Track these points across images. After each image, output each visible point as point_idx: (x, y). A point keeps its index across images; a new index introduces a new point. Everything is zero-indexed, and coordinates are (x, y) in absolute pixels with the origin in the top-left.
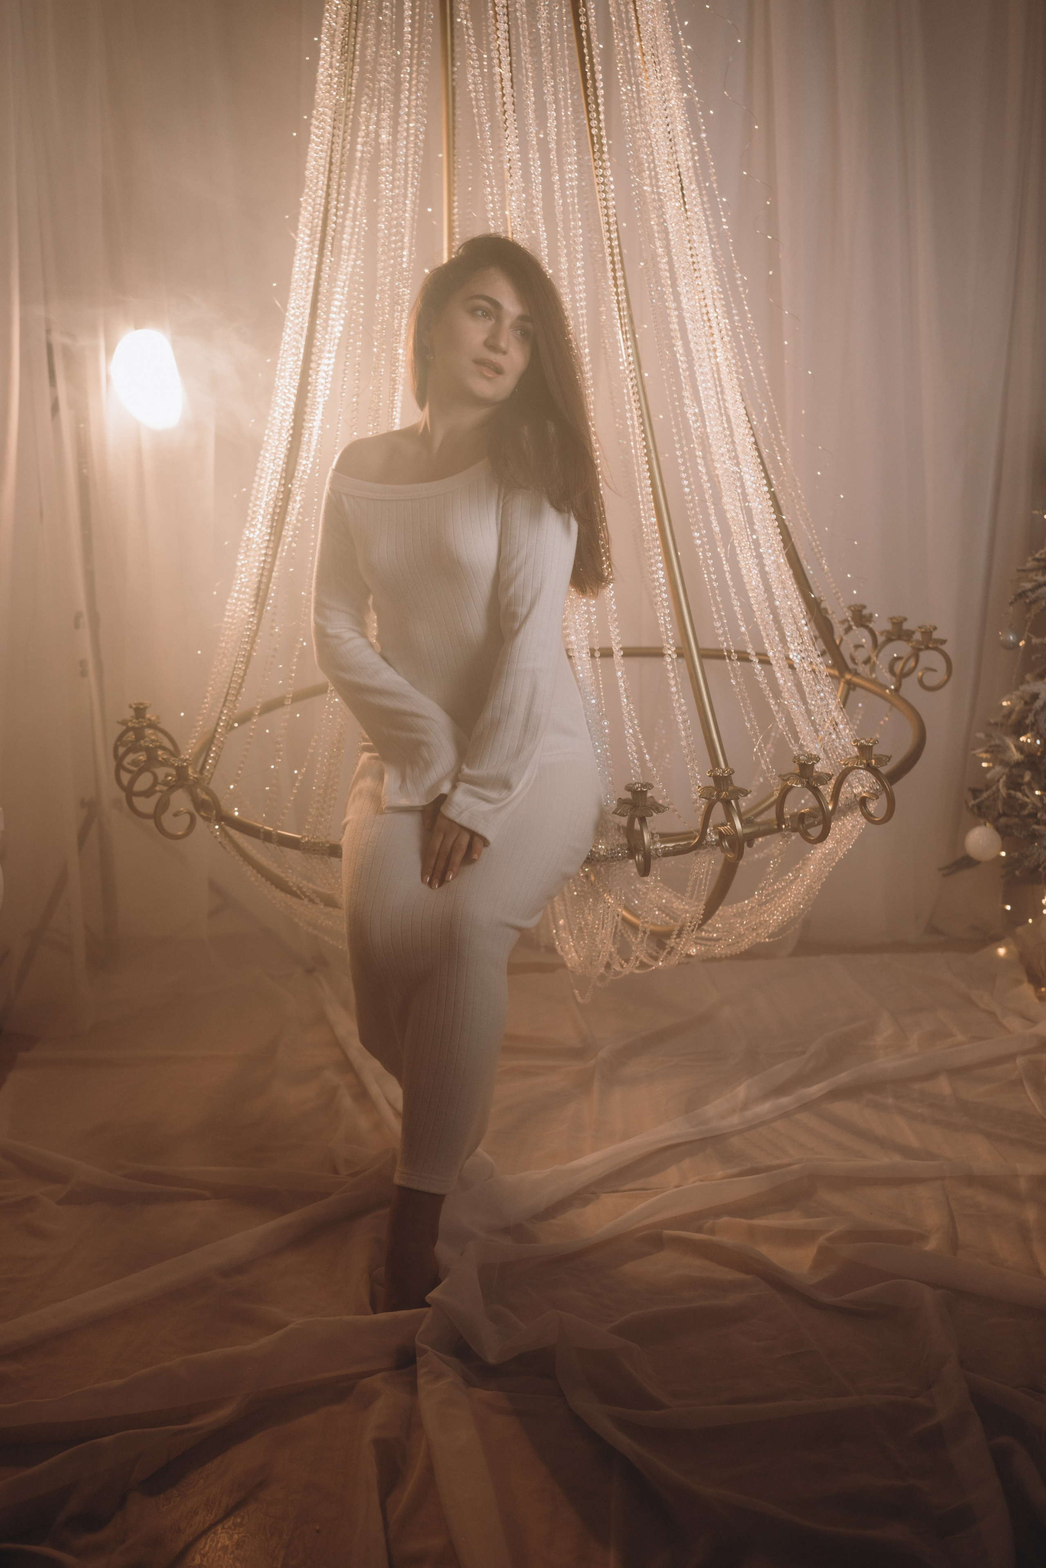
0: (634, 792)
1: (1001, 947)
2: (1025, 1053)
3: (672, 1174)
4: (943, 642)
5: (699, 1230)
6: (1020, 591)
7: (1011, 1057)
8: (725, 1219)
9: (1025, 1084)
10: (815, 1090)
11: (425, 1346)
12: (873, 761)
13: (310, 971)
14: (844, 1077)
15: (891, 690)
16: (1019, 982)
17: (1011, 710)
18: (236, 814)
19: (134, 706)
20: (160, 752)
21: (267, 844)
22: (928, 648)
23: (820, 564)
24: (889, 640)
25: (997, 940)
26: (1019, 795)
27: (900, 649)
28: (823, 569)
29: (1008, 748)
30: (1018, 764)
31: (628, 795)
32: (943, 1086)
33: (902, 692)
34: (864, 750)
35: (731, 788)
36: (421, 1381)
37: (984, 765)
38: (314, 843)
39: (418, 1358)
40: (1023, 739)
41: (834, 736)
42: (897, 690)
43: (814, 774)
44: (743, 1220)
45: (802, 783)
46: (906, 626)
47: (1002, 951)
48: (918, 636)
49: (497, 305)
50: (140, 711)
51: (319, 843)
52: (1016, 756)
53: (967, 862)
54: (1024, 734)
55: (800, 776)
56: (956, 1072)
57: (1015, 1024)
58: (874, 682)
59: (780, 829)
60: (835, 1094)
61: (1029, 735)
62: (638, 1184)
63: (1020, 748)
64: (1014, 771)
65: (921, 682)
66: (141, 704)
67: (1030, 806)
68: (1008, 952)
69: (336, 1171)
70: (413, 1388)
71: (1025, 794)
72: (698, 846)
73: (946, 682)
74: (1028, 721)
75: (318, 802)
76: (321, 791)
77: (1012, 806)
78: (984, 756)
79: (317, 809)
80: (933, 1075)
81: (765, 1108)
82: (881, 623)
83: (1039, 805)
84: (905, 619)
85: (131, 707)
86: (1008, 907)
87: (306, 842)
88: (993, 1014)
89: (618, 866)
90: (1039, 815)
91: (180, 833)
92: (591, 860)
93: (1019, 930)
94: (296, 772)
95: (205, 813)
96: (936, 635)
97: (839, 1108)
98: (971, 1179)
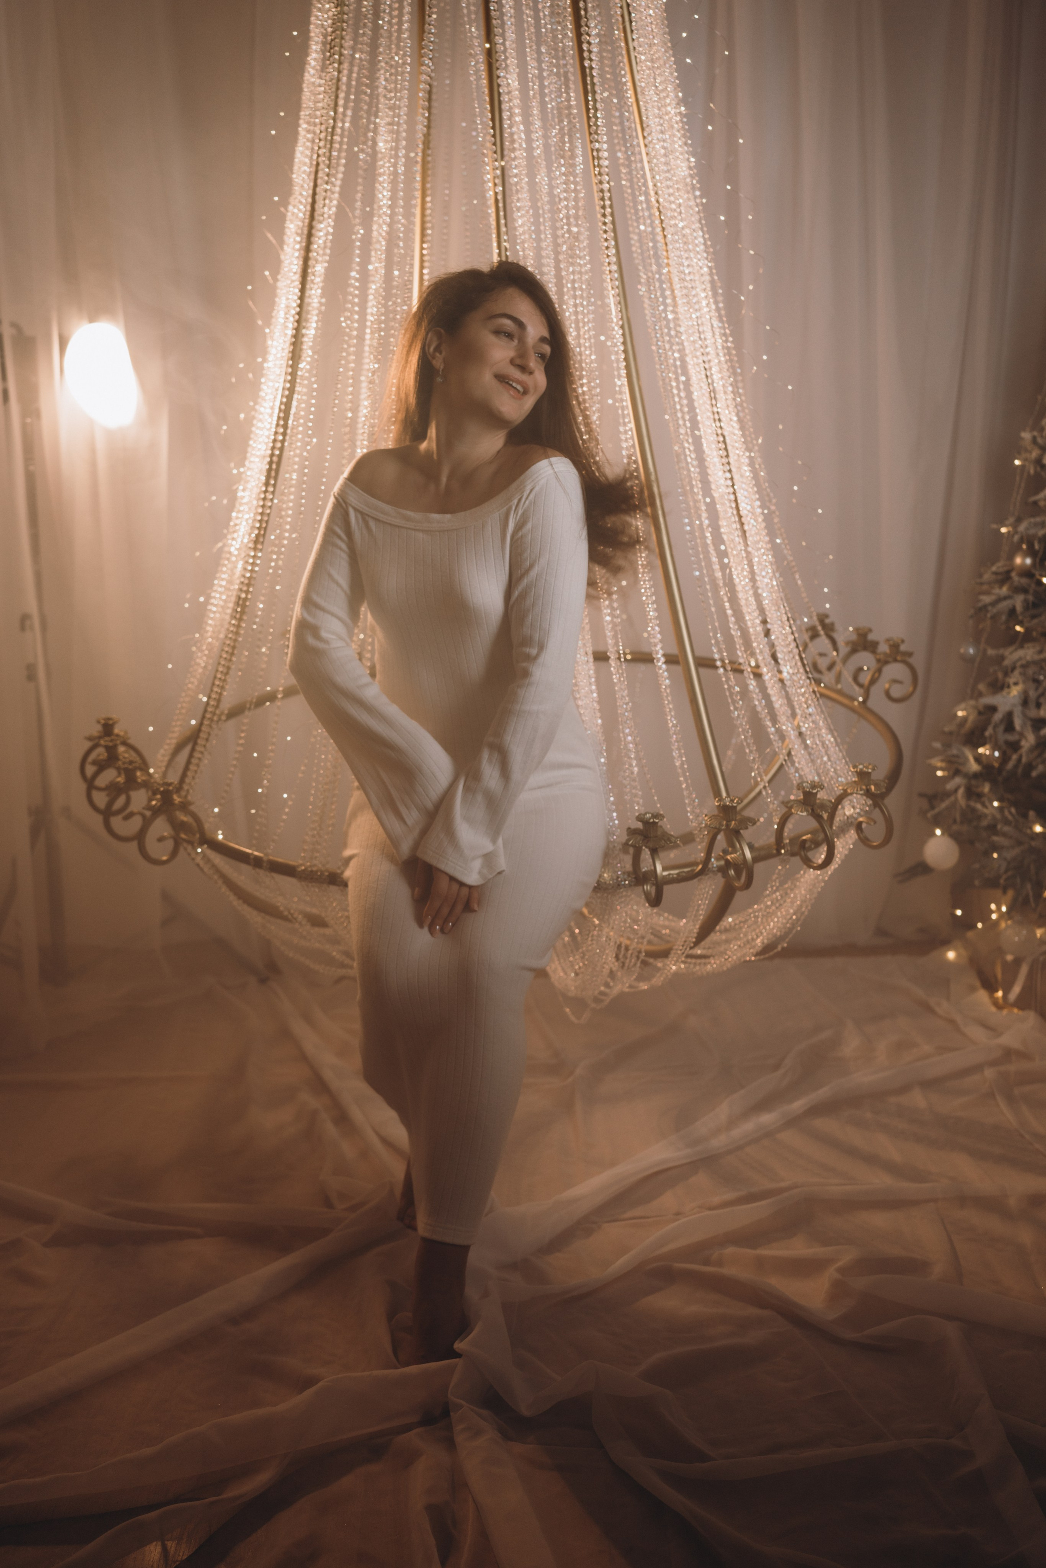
0: (646, 823)
1: (949, 950)
2: (993, 1063)
3: (668, 1200)
4: (910, 654)
5: (707, 1262)
6: (980, 605)
7: (978, 1068)
8: (730, 1250)
9: (998, 1097)
10: (798, 1105)
11: (459, 1401)
12: (873, 787)
13: (263, 981)
14: (822, 1093)
15: (859, 702)
16: (973, 989)
17: (965, 719)
18: (220, 837)
19: (103, 722)
20: (138, 774)
21: (258, 870)
22: (895, 660)
23: (794, 579)
24: (854, 651)
25: (946, 943)
26: (979, 806)
27: (866, 661)
28: (797, 583)
29: (967, 760)
30: (976, 776)
31: (639, 825)
32: (918, 1099)
33: (870, 704)
34: (862, 775)
35: (738, 817)
36: (459, 1439)
37: (939, 773)
38: (312, 871)
39: (452, 1414)
40: (981, 750)
41: (825, 759)
42: (864, 702)
43: (818, 801)
44: (749, 1251)
45: (807, 811)
46: (871, 637)
47: (951, 955)
48: (884, 648)
49: (521, 325)
50: (108, 727)
51: (317, 872)
52: (974, 767)
53: (922, 868)
54: (982, 745)
55: (804, 804)
56: (930, 1084)
57: (977, 1033)
58: (840, 692)
59: (779, 853)
60: (815, 1111)
61: (988, 746)
62: (638, 1212)
63: (978, 759)
64: (973, 782)
65: (888, 694)
66: (109, 719)
67: (989, 818)
68: (958, 956)
69: (329, 1204)
70: (450, 1444)
71: (984, 805)
72: (702, 872)
73: (911, 695)
74: (987, 734)
75: (314, 829)
76: (316, 818)
77: (970, 816)
78: (939, 764)
79: (313, 836)
80: (905, 1089)
81: (749, 1126)
82: (846, 633)
83: (998, 816)
84: (870, 630)
85: (99, 722)
86: (959, 912)
87: (303, 871)
88: (952, 1022)
89: (624, 893)
90: (999, 827)
91: (165, 858)
92: (599, 887)
93: (970, 934)
94: (285, 796)
95: (186, 834)
96: (903, 648)
97: (822, 1124)
98: (963, 1200)
